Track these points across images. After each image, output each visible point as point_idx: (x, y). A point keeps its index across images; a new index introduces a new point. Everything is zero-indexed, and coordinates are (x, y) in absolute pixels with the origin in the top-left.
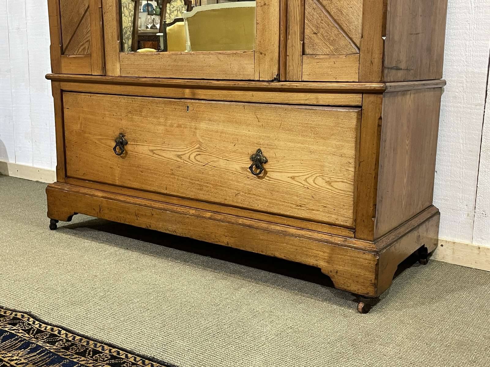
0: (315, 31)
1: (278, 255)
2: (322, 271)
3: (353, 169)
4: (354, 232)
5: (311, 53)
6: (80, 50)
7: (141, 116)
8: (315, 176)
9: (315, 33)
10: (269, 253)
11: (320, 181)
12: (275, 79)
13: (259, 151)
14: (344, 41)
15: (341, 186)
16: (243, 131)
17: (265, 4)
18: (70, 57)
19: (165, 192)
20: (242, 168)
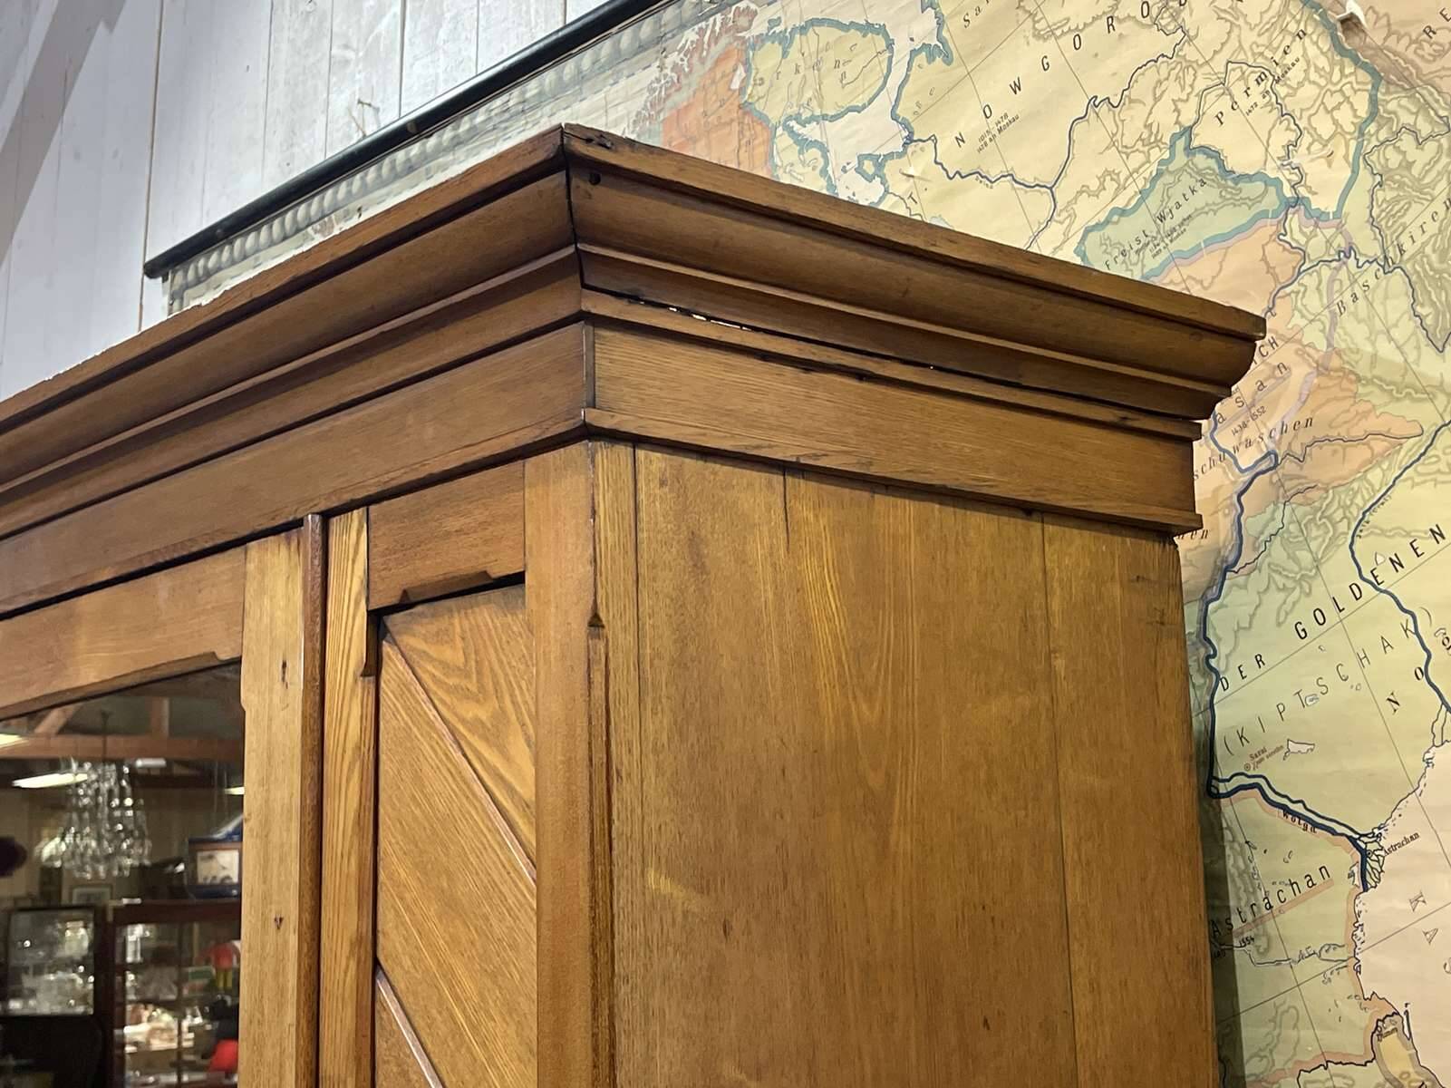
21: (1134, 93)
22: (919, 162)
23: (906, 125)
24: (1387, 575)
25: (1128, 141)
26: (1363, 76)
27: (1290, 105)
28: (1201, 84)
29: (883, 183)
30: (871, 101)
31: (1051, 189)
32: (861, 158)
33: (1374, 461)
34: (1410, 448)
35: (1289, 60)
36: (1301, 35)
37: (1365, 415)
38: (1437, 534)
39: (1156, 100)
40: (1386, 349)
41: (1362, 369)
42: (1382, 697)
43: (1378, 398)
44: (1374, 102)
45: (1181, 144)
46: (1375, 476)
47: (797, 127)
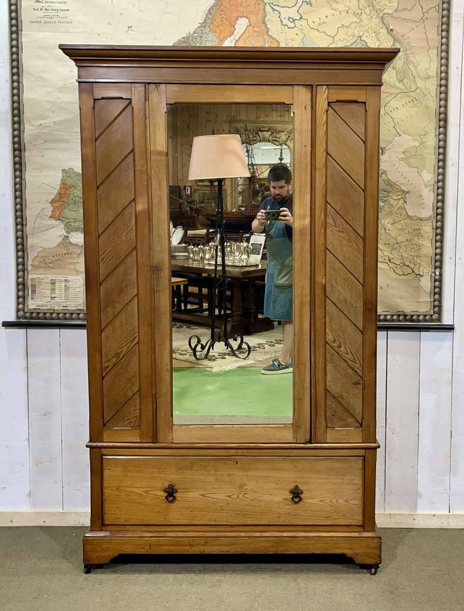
0: (333, 414)
1: (316, 552)
2: (347, 555)
3: (361, 492)
4: (363, 528)
5: (331, 426)
6: (125, 423)
7: (192, 470)
8: (337, 498)
9: (333, 415)
10: (309, 552)
11: (341, 501)
12: (308, 442)
13: (297, 486)
14: (351, 420)
15: (354, 502)
16: (284, 475)
17: (300, 398)
18: (114, 428)
19: (215, 523)
20: (283, 499)
21: (351, 26)
22: (304, 23)
23: (300, 15)
24: (389, 113)
25: (349, 34)
26: (393, 39)
27: (379, 38)
28: (363, 30)
29: (295, 24)
30: (292, 7)
31: (333, 38)
32: (289, 18)
33: (388, 96)
34: (393, 96)
35: (379, 31)
36: (382, 28)
37: (387, 89)
38: (397, 108)
39: (355, 29)
40: (391, 81)
41: (387, 83)
42: (388, 129)
43: (390, 87)
44: (394, 43)
45: (359, 38)
46: (388, 98)
47: (272, 5)
